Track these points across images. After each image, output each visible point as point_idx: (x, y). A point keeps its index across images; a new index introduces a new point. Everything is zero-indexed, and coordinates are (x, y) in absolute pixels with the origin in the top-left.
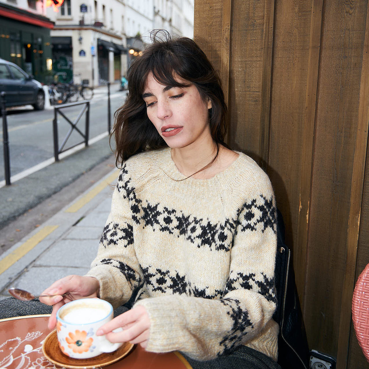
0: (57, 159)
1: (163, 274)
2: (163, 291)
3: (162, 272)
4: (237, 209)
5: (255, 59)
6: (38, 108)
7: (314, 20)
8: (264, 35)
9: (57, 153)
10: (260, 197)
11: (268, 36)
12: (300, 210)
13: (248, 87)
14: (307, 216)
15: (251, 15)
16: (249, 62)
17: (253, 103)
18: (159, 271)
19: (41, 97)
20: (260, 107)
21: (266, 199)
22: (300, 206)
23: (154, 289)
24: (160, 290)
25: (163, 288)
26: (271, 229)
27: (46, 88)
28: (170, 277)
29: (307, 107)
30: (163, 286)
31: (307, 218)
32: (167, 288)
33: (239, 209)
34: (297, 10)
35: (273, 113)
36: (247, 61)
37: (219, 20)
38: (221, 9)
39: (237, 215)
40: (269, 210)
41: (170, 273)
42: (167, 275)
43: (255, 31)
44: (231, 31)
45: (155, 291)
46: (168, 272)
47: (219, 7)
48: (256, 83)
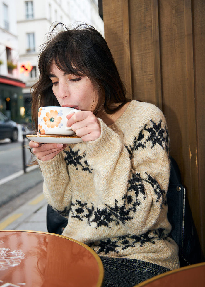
0: (25, 172)
1: (82, 205)
2: (80, 219)
3: (81, 203)
4: (134, 138)
5: (148, 51)
6: (14, 140)
7: (187, 17)
8: (153, 33)
9: (25, 167)
10: (150, 122)
11: (156, 33)
12: (190, 158)
13: (145, 72)
14: (196, 162)
15: (143, 21)
16: (144, 54)
17: (149, 83)
18: (79, 202)
19: (15, 133)
20: (154, 86)
21: (155, 122)
22: (191, 155)
23: (73, 216)
24: (78, 218)
25: (81, 217)
26: (160, 145)
27: (19, 127)
28: (87, 208)
29: (188, 79)
30: (81, 215)
31: (197, 163)
32: (84, 217)
33: (135, 138)
34: (174, 12)
35: (164, 88)
36: (142, 54)
37: (121, 28)
38: (122, 21)
39: (134, 143)
40: (157, 131)
41: (88, 204)
42: (84, 207)
43: (146, 32)
44: (130, 35)
45: (74, 218)
46: (86, 204)
47: (121, 20)
48: (150, 69)
